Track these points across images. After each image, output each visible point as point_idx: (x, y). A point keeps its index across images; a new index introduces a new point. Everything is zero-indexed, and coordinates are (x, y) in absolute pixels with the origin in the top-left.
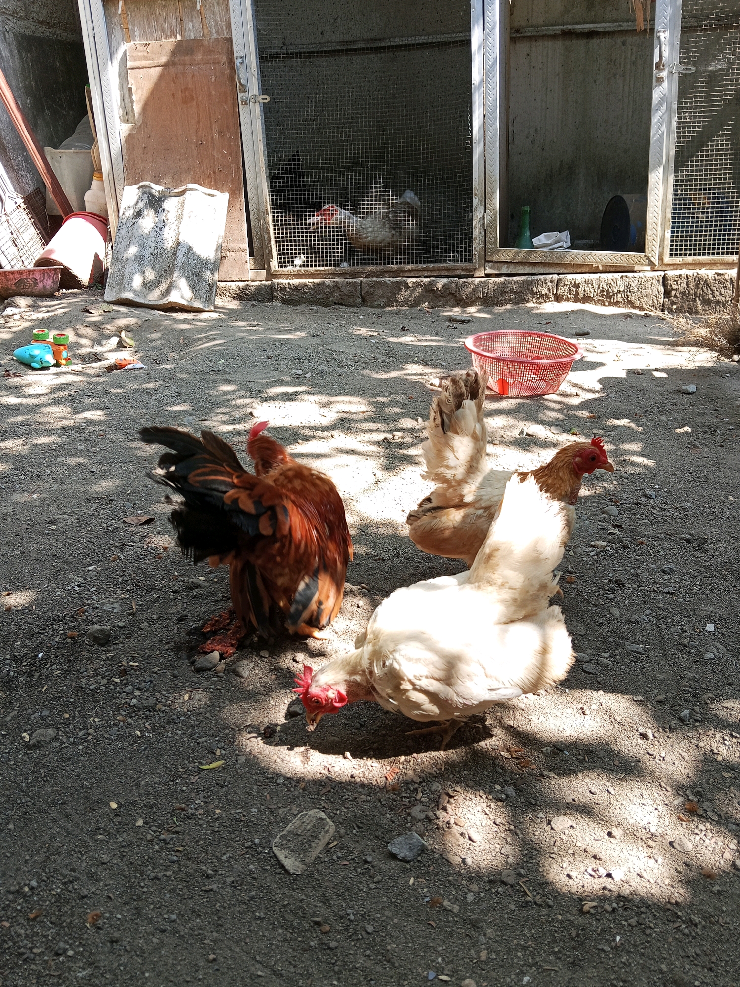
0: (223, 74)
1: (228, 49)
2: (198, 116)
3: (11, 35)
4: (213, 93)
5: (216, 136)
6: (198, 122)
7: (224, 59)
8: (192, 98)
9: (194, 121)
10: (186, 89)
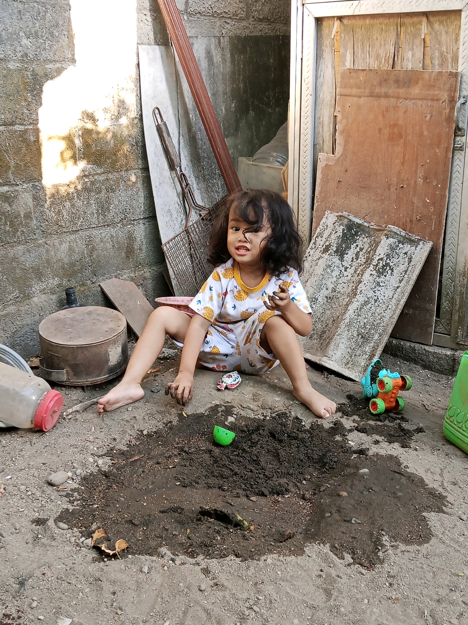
0: (440, 113)
1: (451, 86)
2: (404, 157)
3: (227, 39)
4: (426, 133)
5: (420, 181)
6: (403, 164)
7: (445, 96)
8: (400, 136)
9: (398, 161)
10: (395, 125)
